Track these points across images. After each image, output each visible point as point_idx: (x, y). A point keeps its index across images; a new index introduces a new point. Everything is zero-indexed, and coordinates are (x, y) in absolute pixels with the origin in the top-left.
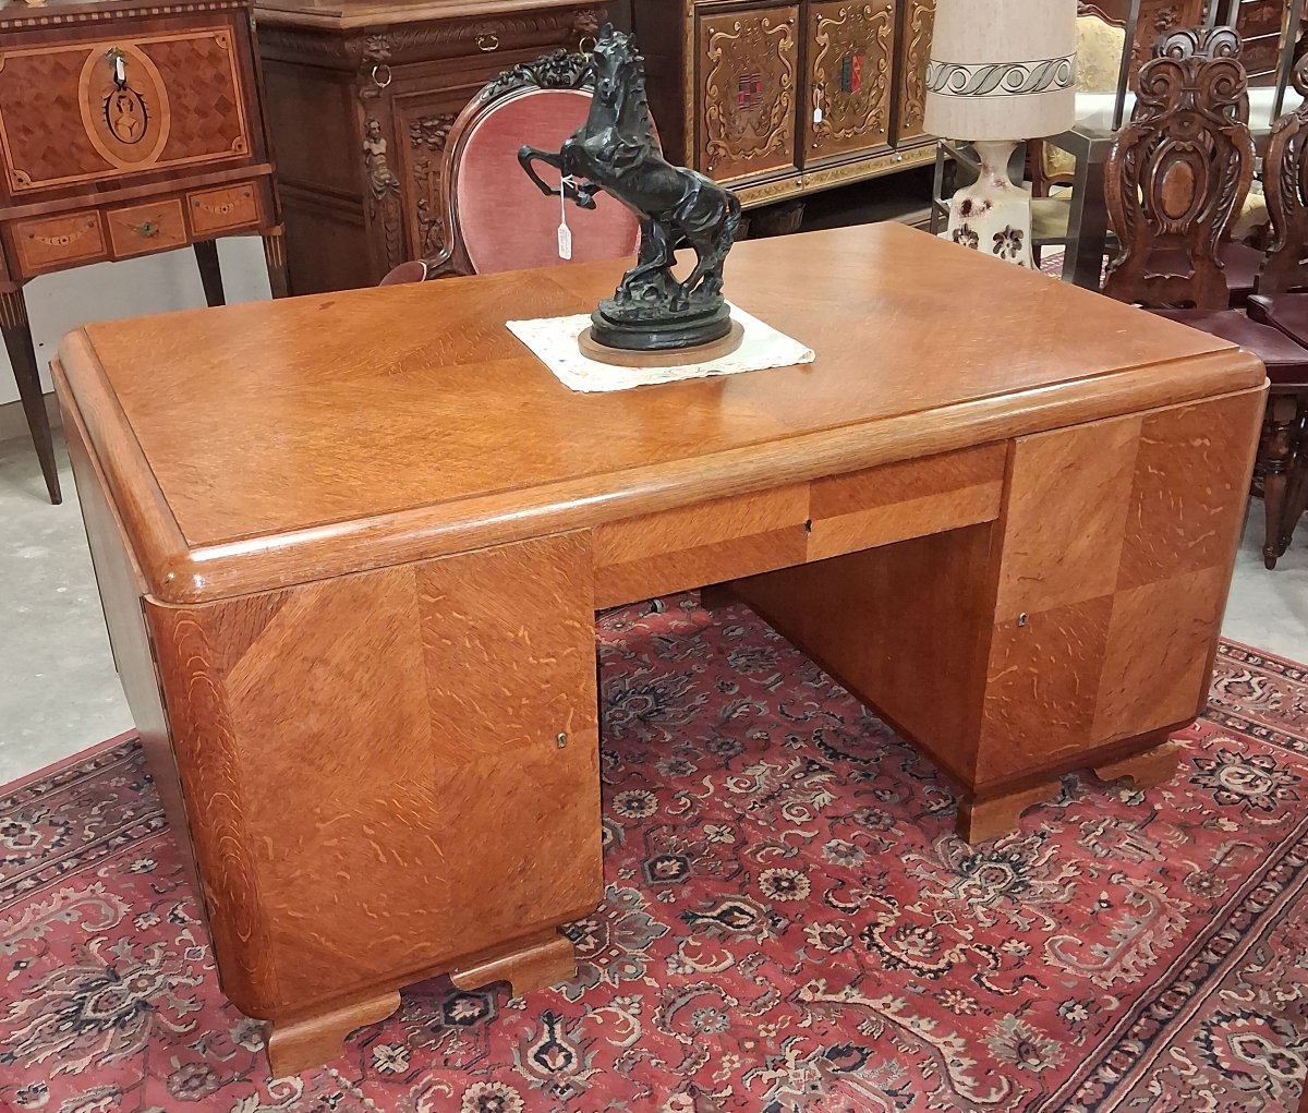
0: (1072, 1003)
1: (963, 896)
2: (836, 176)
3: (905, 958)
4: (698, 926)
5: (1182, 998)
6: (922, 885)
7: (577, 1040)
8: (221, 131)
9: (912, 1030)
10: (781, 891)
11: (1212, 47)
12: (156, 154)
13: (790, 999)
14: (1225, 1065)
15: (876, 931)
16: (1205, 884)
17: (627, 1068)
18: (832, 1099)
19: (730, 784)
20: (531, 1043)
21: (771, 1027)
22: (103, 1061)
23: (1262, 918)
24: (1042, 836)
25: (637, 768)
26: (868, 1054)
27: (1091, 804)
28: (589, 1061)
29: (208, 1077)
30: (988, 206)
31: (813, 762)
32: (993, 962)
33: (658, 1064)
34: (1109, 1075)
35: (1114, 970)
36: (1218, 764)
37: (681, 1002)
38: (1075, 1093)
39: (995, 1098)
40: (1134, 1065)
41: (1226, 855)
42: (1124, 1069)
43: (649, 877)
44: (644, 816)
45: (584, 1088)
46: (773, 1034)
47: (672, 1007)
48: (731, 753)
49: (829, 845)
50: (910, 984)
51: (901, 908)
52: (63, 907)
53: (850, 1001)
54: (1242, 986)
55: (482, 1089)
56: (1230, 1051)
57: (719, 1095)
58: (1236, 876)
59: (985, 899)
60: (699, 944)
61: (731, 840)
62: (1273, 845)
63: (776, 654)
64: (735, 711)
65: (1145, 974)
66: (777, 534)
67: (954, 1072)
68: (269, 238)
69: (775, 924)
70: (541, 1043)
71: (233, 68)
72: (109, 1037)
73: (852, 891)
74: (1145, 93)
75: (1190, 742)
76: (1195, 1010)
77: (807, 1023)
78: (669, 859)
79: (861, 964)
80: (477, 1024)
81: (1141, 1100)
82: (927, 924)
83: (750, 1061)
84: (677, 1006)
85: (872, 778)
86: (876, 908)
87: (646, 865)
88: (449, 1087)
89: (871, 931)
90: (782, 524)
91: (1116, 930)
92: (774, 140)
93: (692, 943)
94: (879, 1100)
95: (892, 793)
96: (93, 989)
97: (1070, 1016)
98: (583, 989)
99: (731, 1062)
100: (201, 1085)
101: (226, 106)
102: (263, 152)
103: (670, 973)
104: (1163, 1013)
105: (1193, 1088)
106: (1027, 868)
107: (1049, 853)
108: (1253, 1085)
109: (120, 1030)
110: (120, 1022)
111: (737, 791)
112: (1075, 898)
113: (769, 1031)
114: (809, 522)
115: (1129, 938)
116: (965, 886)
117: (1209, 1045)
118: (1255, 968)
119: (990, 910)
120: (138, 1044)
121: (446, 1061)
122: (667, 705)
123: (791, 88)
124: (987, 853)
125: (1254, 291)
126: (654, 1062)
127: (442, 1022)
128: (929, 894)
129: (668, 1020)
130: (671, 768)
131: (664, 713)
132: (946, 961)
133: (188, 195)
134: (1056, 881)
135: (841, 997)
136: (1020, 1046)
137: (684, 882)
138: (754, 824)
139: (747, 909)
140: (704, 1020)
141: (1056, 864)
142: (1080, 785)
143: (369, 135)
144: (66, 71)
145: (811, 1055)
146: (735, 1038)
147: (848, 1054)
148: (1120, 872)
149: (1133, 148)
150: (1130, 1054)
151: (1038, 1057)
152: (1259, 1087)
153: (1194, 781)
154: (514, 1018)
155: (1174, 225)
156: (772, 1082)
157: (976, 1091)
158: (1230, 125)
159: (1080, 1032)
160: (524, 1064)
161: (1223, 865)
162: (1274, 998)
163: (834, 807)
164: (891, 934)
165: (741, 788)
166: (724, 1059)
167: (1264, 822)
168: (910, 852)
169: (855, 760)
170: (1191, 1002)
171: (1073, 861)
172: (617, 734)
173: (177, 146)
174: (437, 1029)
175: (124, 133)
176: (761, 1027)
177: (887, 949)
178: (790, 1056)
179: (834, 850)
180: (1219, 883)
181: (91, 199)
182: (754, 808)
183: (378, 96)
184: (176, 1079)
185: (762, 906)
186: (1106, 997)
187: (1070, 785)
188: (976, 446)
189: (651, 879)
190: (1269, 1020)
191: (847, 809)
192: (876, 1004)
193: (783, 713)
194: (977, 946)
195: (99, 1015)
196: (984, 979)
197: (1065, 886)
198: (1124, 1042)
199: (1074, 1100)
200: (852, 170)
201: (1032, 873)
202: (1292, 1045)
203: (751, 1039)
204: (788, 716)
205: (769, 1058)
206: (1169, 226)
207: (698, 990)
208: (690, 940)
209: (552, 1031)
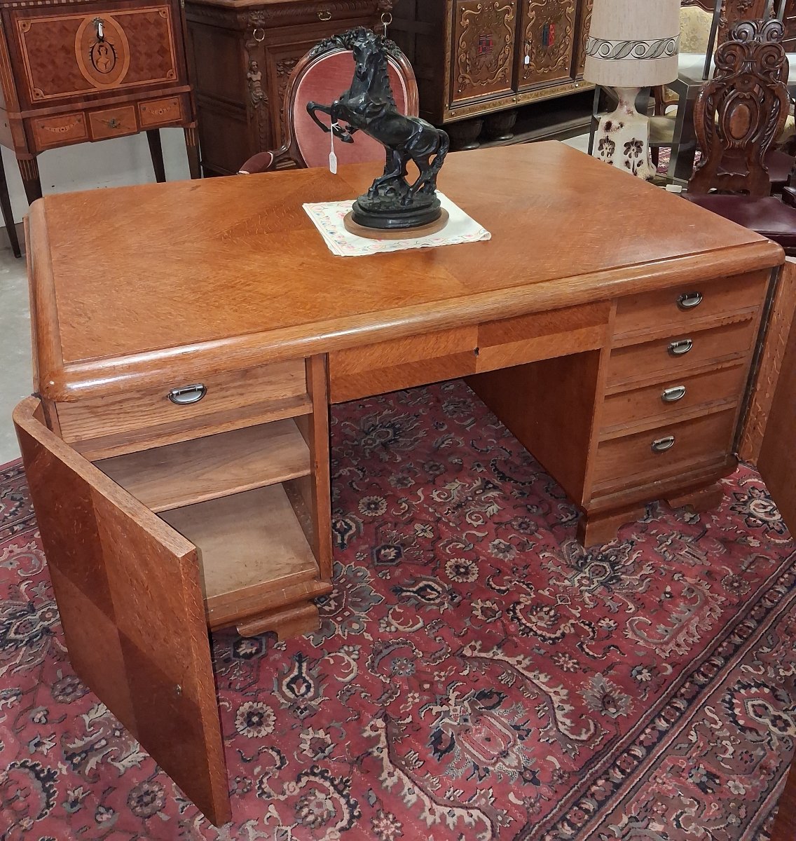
0: (640, 668)
1: (577, 585)
2: (537, 95)
3: (534, 629)
4: (403, 598)
5: (715, 669)
6: (551, 575)
7: (316, 676)
8: (160, 66)
9: (534, 681)
10: (459, 575)
11: (766, 32)
12: (121, 79)
13: (458, 654)
14: (741, 722)
15: (518, 607)
16: (736, 584)
17: (345, 698)
18: (476, 730)
19: (435, 495)
20: (286, 675)
21: (442, 674)
22: (15, 670)
23: (772, 612)
24: (632, 543)
25: (377, 480)
26: (504, 697)
27: (664, 522)
28: (321, 691)
29: (79, 686)
30: (622, 126)
31: (488, 482)
32: (591, 634)
33: (366, 696)
34: (663, 724)
35: (671, 645)
36: (749, 497)
37: (385, 652)
38: (638, 737)
39: (584, 737)
40: (680, 717)
41: (751, 563)
42: (673, 720)
43: (375, 560)
44: (377, 515)
45: (316, 711)
46: (443, 679)
47: (380, 655)
48: (437, 473)
49: (494, 543)
50: (537, 648)
51: (536, 592)
52: (9, 558)
53: (495, 658)
54: (756, 663)
55: (251, 707)
56: (745, 712)
57: (403, 722)
58: (757, 580)
59: (591, 588)
60: (402, 611)
61: (430, 535)
62: (782, 559)
63: (473, 404)
64: (443, 443)
65: (692, 649)
67: (559, 714)
68: (188, 129)
69: (452, 599)
70: (292, 676)
72: (21, 654)
73: (506, 578)
74: (721, 62)
75: (732, 480)
76: (723, 679)
77: (466, 672)
78: (390, 547)
79: (506, 631)
80: (254, 658)
81: (683, 746)
82: (551, 604)
83: (426, 698)
84: (383, 655)
85: (526, 496)
86: (519, 591)
87: (375, 551)
88: (229, 704)
89: (514, 607)
90: (460, 350)
91: (675, 615)
92: (499, 74)
93: (398, 610)
94: (507, 733)
95: (537, 507)
96: (17, 618)
97: (639, 677)
98: (324, 639)
99: (414, 698)
100: (73, 692)
101: (164, 52)
102: (185, 78)
103: (381, 630)
104: (702, 679)
105: (718, 738)
106: (620, 566)
107: (635, 556)
108: (759, 738)
109: (29, 648)
110: (30, 643)
111: (439, 500)
112: (649, 590)
113: (440, 677)
114: (478, 349)
115: (683, 621)
116: (579, 577)
117: (732, 706)
118: (766, 650)
119: (593, 595)
120: (39, 660)
121: (230, 684)
122: (401, 437)
123: (511, 43)
124: (595, 554)
125: (787, 184)
126: (363, 695)
127: (232, 656)
128: (555, 581)
129: (376, 665)
130: (400, 481)
131: (399, 442)
132: (561, 631)
133: (138, 103)
134: (638, 577)
135: (491, 654)
136: (605, 697)
137: (397, 565)
138: (447, 524)
139: (436, 587)
140: (400, 667)
141: (639, 564)
142: (659, 508)
143: (251, 69)
145: (466, 696)
146: (417, 681)
147: (490, 697)
148: (680, 573)
149: (712, 95)
150: (678, 709)
151: (615, 707)
152: (763, 741)
153: (733, 509)
154: (277, 656)
155: (737, 143)
156: (439, 713)
157: (572, 730)
158: (774, 83)
159: (645, 690)
160: (280, 690)
161: (749, 571)
162: (777, 673)
163: (499, 515)
164: (528, 611)
165: (441, 498)
166: (409, 695)
167: (777, 541)
168: (545, 551)
169: (516, 482)
170: (721, 673)
171: (650, 563)
172: (367, 455)
173: (133, 75)
174: (227, 661)
175: (102, 67)
176: (436, 673)
177: (524, 621)
178: (452, 696)
179: (496, 547)
180: (745, 584)
181: (80, 105)
182: (448, 513)
183: (256, 47)
184: (58, 687)
185: (446, 585)
186: (664, 664)
187: (653, 508)
189: (377, 561)
190: (773, 690)
191: (507, 517)
192: (512, 661)
193: (473, 446)
194: (582, 622)
195: (19, 637)
196: (585, 646)
197: (643, 581)
198: (674, 700)
199: (637, 743)
200: (546, 93)
201: (623, 570)
202: (787, 710)
203: (427, 682)
204: (476, 448)
205: (438, 697)
206: (734, 144)
207: (398, 644)
208: (396, 607)
209: (300, 668)
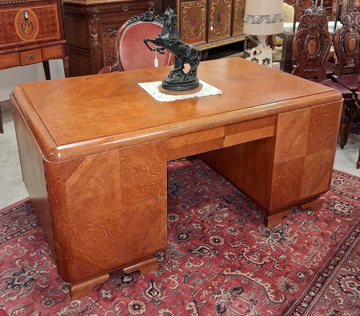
0: (300, 272)
1: (267, 243)
2: (216, 44)
3: (252, 261)
4: (193, 253)
5: (331, 271)
6: (255, 240)
7: (160, 288)
8: (53, 31)
9: (256, 282)
10: (216, 243)
11: (318, 11)
12: (35, 37)
13: (221, 274)
14: (345, 290)
15: (244, 253)
16: (334, 237)
17: (175, 295)
18: (235, 303)
19: (199, 211)
20: (147, 289)
21: (216, 282)
22: (21, 297)
23: (350, 247)
24: (288, 225)
25: (172, 207)
26: (244, 289)
27: (300, 215)
28: (164, 294)
29: (53, 301)
30: (261, 53)
31: (222, 205)
32: (277, 261)
33: (184, 294)
34: (313, 294)
35: (311, 263)
36: (334, 203)
37: (189, 276)
38: (303, 299)
39: (281, 301)
40: (319, 290)
41: (339, 229)
42: (317, 292)
44: (175, 221)
45: (163, 301)
46: (217, 284)
47: (187, 277)
48: (199, 202)
49: (229, 229)
50: (255, 269)
51: (250, 247)
52: (8, 251)
53: (238, 274)
54: (347, 267)
55: (134, 302)
56: (346, 286)
57: (202, 303)
58: (342, 235)
59: (274, 244)
60: (194, 259)
61: (201, 228)
62: (351, 226)
63: (209, 173)
64: (199, 190)
65: (320, 264)
66: (216, 140)
67: (269, 294)
68: (65, 60)
69: (215, 252)
70: (150, 289)
71: (57, 15)
72: (22, 290)
73: (236, 242)
74: (303, 23)
75: (325, 197)
76: (335, 274)
77: (226, 281)
78: (183, 234)
79: (240, 263)
80: (131, 283)
81: (322, 301)
82: (258, 251)
83: (210, 292)
84: (189, 277)
85: (239, 209)
86: (243, 247)
87: (177, 236)
88: (124, 302)
89: (242, 253)
90: (217, 137)
91: (310, 251)
92: (200, 35)
93: (192, 258)
94: (248, 303)
95: (245, 213)
96: (17, 275)
97: (300, 276)
98: (161, 273)
99: (205, 293)
100: (50, 304)
101: (54, 25)
102: (64, 37)
103: (186, 267)
104: (326, 275)
105: (337, 297)
106: (284, 234)
107: (290, 230)
108: (353, 296)
109: (25, 287)
110: (26, 285)
111: (201, 213)
112: (298, 242)
113: (215, 283)
114: (224, 136)
115: (314, 253)
116: (268, 240)
117: (340, 284)
118: (350, 261)
119: (275, 246)
120: (31, 292)
121: (123, 294)
122: (179, 188)
123: (205, 21)
124: (273, 230)
125: (333, 74)
126: (183, 293)
127: (121, 283)
128: (258, 242)
129: (186, 281)
130: (182, 207)
131: (179, 191)
132: (264, 261)
133: (43, 48)
134: (293, 238)
135: (235, 273)
136: (287, 285)
137: (188, 241)
138: (207, 223)
139: (207, 248)
140: (197, 281)
141: (292, 233)
142: (297, 210)
143: (93, 33)
144: (11, 16)
145: (228, 290)
146: (206, 286)
147: (238, 290)
148: (310, 235)
149: (300, 37)
150: (318, 287)
151: (292, 289)
152: (355, 296)
153: (328, 208)
154: (141, 281)
155: (311, 57)
156: (217, 298)
157: (275, 299)
158: (325, 32)
159: (303, 281)
160: (145, 295)
161: (338, 232)
162: (356, 270)
163: (229, 218)
164: (248, 254)
165: (202, 212)
166: (203, 292)
167: (348, 220)
168: (251, 230)
169: (234, 204)
170: (333, 272)
171: (297, 232)
173: (40, 35)
174: (119, 285)
175: (26, 32)
176: (213, 282)
177: (247, 259)
178: (222, 291)
180: (337, 237)
181: (16, 49)
182: (206, 218)
183: (95, 22)
184: (43, 302)
185: (211, 247)
186: (309, 271)
187: (294, 210)
188: (268, 116)
189: (179, 240)
190: (356, 277)
191: (233, 218)
192: (245, 275)
193: (212, 190)
194: (272, 257)
195: (19, 283)
196: (275, 266)
197: (295, 239)
198: (316, 284)
199: (303, 301)
200: (221, 43)
201: (286, 235)
203: (210, 286)
204: (214, 191)
205: (216, 291)
206: (310, 58)
207: (194, 272)
208: (191, 257)
209: (153, 285)
